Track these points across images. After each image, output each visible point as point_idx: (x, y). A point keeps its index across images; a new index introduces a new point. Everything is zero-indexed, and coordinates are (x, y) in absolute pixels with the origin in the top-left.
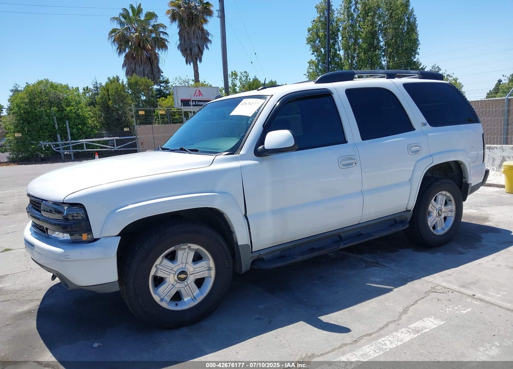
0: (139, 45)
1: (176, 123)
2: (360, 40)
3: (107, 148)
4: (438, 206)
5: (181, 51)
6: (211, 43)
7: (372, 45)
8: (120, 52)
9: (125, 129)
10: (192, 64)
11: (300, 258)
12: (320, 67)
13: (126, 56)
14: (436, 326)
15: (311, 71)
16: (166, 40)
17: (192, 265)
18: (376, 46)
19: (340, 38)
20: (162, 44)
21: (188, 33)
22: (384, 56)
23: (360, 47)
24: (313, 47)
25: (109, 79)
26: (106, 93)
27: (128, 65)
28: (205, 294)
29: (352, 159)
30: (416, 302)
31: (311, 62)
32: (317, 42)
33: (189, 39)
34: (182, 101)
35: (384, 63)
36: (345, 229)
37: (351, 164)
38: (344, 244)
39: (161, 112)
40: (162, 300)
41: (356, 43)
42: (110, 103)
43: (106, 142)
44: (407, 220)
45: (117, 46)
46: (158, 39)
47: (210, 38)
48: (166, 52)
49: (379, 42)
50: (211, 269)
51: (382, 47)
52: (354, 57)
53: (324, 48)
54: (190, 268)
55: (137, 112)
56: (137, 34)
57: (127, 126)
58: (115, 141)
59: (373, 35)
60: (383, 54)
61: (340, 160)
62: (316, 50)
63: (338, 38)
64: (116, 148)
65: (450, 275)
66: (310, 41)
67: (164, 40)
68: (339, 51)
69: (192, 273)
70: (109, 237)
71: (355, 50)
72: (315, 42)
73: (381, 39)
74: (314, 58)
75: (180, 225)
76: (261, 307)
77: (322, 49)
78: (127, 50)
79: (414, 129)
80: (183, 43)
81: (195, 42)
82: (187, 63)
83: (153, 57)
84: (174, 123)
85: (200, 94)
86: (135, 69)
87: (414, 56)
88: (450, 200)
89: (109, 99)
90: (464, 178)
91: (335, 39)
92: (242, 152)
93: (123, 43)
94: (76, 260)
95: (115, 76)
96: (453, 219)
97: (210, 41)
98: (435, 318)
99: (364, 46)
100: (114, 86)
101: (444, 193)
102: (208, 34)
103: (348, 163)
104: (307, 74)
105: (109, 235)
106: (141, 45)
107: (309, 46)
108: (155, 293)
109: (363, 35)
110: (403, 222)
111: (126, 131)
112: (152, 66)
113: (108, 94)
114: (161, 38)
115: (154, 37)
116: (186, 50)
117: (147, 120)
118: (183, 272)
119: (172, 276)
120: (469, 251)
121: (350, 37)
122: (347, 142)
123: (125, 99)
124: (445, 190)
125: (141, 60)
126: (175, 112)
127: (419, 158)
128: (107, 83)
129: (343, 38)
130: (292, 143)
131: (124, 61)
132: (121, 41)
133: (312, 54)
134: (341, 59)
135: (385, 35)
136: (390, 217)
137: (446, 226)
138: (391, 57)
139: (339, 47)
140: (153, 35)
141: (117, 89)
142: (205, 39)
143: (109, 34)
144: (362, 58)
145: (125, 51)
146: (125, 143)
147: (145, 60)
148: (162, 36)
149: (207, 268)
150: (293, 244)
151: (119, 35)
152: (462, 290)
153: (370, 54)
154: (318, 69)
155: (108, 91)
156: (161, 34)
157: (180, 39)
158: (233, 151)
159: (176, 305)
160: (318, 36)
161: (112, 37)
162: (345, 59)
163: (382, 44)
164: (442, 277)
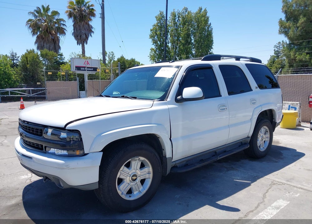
0: (47, 30)
1: (72, 80)
2: (181, 38)
3: (24, 95)
4: (262, 135)
5: (75, 36)
6: (93, 33)
7: (188, 42)
8: (34, 34)
9: (38, 83)
10: (81, 45)
11: (198, 166)
12: (157, 53)
13: (38, 37)
14: (286, 205)
15: (152, 54)
16: (65, 29)
17: (139, 170)
18: (190, 42)
19: (169, 36)
20: (62, 31)
21: (79, 26)
22: (193, 48)
23: (180, 42)
24: (153, 40)
25: (27, 50)
26: (26, 59)
27: (39, 43)
28: (146, 189)
29: (224, 106)
30: (267, 191)
31: (152, 49)
32: (156, 37)
33: (80, 29)
34: (76, 67)
35: (194, 52)
36: (219, 148)
37: (224, 109)
38: (220, 157)
39: (62, 74)
40: (122, 194)
41: (178, 40)
42: (28, 66)
43: (24, 91)
44: (247, 143)
45: (32, 30)
46: (59, 28)
47: (93, 30)
48: (65, 36)
49: (191, 40)
50: (150, 173)
51: (193, 43)
52: (177, 48)
53: (160, 41)
54: (139, 172)
55: (47, 73)
56: (46, 24)
57: (39, 81)
58: (31, 90)
59: (188, 36)
60: (193, 47)
61: (219, 107)
62: (155, 42)
63: (168, 36)
64: (31, 95)
65: (277, 175)
66: (152, 37)
67: (63, 29)
68: (168, 43)
69: (139, 175)
70: (95, 152)
71: (177, 44)
72: (154, 37)
73: (192, 38)
74: (154, 47)
75: (135, 145)
76: (178, 196)
77: (159, 42)
78: (38, 33)
79: (252, 90)
80: (76, 32)
81: (83, 32)
82: (78, 44)
83: (56, 39)
84: (69, 80)
85: (88, 63)
86: (43, 45)
87: (210, 49)
88: (267, 131)
89: (28, 63)
90: (274, 119)
91: (166, 36)
92: (168, 100)
93: (36, 28)
94: (73, 168)
95: (32, 49)
96: (268, 142)
97: (93, 32)
98: (283, 200)
99: (183, 42)
100: (31, 55)
101: (265, 127)
102: (92, 27)
103: (223, 108)
104: (150, 56)
105: (95, 151)
106: (49, 31)
107: (151, 40)
108: (119, 189)
109: (182, 35)
110: (245, 144)
111: (38, 85)
112: (55, 45)
113: (27, 60)
114: (62, 28)
115: (57, 27)
116: (78, 36)
117: (53, 78)
118: (135, 175)
119: (128, 177)
120: (279, 161)
121: (175, 36)
122: (221, 96)
123: (39, 64)
124: (266, 126)
125: (48, 40)
126: (71, 74)
127: (255, 107)
128: (26, 53)
129: (171, 36)
130: (201, 95)
131: (36, 40)
132: (35, 27)
133: (153, 44)
134: (169, 49)
135: (195, 36)
136: (239, 141)
137: (265, 147)
138: (198, 49)
139: (168, 42)
140: (57, 25)
141: (33, 57)
142: (90, 30)
143: (27, 22)
144: (182, 49)
145: (37, 33)
146: (37, 92)
147: (51, 41)
148: (62, 26)
149: (148, 173)
150: (193, 157)
151: (34, 23)
152: (288, 183)
153: (186, 46)
154: (156, 53)
155: (27, 58)
156: (62, 25)
157: (74, 29)
158: (162, 99)
159: (130, 196)
160: (156, 34)
161: (28, 24)
162: (172, 49)
163: (193, 41)
164: (274, 176)
